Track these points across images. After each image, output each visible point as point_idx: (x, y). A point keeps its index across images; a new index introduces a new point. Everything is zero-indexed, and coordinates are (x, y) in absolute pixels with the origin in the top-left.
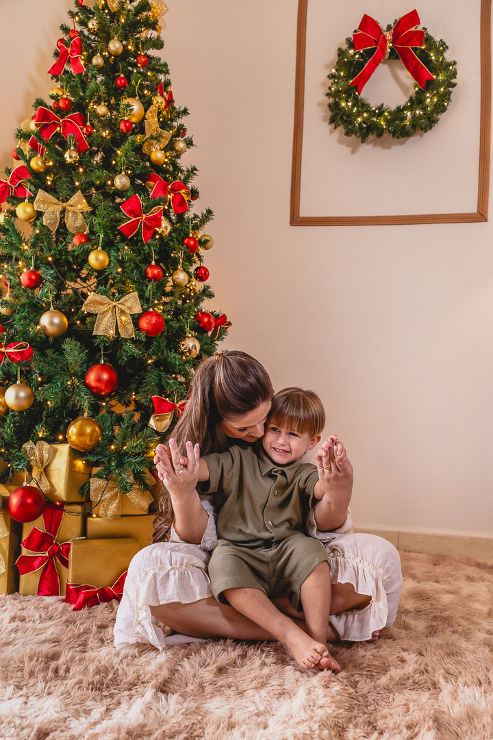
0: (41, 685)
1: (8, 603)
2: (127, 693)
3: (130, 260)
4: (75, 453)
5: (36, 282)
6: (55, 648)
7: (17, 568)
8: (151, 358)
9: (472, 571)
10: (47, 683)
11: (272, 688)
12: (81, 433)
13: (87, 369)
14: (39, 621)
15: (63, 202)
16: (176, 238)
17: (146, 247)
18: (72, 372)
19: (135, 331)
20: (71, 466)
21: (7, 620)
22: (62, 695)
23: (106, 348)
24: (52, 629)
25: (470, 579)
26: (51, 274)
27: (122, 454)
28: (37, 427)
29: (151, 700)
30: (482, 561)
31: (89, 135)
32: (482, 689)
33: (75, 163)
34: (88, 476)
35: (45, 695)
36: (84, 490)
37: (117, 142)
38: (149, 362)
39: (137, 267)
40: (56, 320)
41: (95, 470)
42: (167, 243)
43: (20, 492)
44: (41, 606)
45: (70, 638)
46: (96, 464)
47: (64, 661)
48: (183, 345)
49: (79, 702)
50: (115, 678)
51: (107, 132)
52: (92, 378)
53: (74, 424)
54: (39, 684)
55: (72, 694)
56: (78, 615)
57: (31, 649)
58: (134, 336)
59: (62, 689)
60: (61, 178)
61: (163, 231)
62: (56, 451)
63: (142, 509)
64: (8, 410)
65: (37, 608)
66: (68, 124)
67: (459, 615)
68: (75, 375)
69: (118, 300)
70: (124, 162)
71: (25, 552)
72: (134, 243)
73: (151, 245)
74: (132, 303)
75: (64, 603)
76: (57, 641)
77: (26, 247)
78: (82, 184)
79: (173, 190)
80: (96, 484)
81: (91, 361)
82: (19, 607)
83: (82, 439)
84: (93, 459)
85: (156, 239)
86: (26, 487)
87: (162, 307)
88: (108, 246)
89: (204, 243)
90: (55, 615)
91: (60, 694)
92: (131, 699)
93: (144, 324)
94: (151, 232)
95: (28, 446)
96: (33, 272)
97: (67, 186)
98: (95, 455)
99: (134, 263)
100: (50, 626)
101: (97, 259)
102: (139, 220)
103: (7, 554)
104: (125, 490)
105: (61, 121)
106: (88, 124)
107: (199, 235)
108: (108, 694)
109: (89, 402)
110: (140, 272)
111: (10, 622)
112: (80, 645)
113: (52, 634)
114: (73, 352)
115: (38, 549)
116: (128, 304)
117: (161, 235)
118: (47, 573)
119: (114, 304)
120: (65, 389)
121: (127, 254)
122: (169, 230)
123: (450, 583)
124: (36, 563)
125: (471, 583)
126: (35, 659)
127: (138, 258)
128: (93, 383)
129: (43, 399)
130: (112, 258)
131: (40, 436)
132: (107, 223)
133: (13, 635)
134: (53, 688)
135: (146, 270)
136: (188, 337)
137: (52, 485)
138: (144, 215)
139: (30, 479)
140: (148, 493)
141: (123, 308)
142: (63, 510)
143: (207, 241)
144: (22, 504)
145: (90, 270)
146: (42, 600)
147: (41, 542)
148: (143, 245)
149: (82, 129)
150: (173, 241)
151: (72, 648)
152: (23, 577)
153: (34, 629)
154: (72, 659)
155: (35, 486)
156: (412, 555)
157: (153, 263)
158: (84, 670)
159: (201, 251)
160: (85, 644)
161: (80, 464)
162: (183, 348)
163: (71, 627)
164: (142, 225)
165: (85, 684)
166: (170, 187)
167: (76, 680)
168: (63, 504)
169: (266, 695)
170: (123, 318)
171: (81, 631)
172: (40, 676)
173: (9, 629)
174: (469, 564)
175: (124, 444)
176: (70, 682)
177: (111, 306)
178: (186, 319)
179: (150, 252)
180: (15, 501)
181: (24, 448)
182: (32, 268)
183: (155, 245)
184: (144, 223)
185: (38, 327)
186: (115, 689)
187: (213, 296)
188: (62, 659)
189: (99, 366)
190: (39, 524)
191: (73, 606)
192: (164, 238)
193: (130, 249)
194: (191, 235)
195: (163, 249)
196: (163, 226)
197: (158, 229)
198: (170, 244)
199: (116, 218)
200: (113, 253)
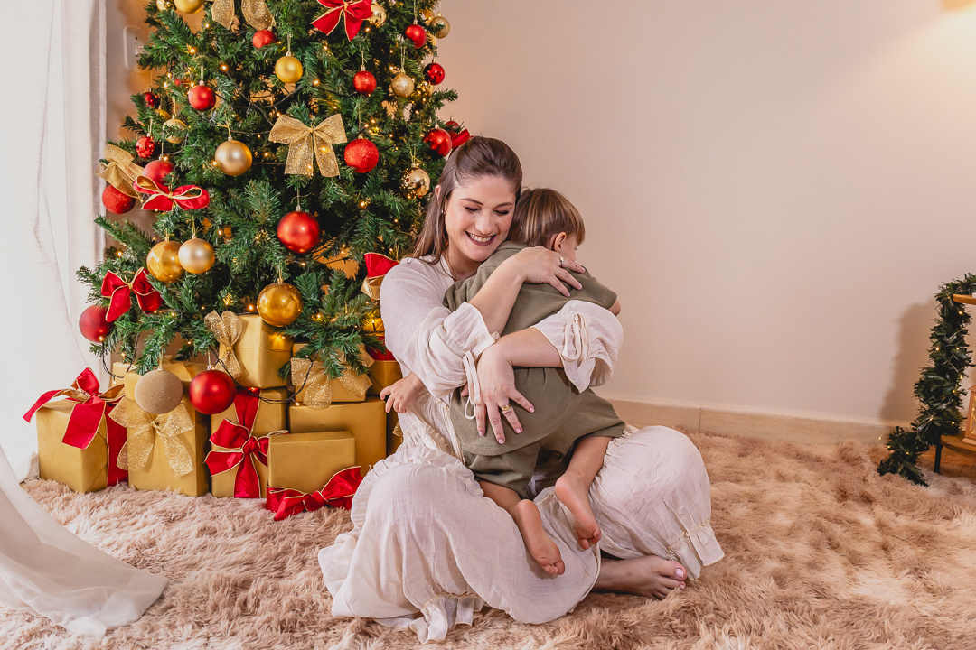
0: (224, 624)
1: (197, 508)
2: (322, 634)
3: (331, 66)
4: (270, 328)
5: (208, 104)
6: (248, 572)
7: (208, 468)
8: (365, 200)
9: (788, 466)
10: (231, 620)
11: (495, 631)
12: (275, 305)
13: (282, 216)
14: (231, 535)
16: (397, 26)
17: (353, 46)
18: (262, 222)
19: (340, 166)
20: (267, 345)
21: (194, 534)
22: (248, 635)
23: (303, 191)
24: (246, 546)
25: (781, 478)
27: (330, 329)
28: (221, 292)
29: (348, 647)
30: (805, 449)
32: (749, 640)
34: (288, 354)
35: (228, 635)
36: (284, 371)
38: (363, 204)
39: (341, 74)
40: (236, 155)
41: (298, 347)
42: (385, 34)
43: (204, 379)
44: (235, 513)
45: (265, 560)
46: (300, 339)
47: (254, 592)
48: (408, 180)
49: (266, 645)
50: (312, 615)
52: (286, 230)
53: (266, 291)
54: (222, 622)
55: (259, 635)
56: (279, 528)
57: (218, 575)
58: (338, 173)
59: (248, 629)
61: (377, 21)
62: (245, 325)
63: (357, 395)
64: (183, 273)
65: (231, 517)
67: (751, 533)
68: (266, 226)
69: (316, 125)
71: (216, 448)
72: (336, 39)
73: (359, 44)
74: (334, 130)
75: (264, 510)
76: (250, 563)
77: (193, 51)
80: (298, 365)
81: (285, 207)
82: (211, 514)
83: (276, 312)
84: (295, 334)
85: (365, 34)
86: (211, 371)
87: (377, 129)
88: (301, 45)
89: (437, 30)
90: (252, 526)
91: (245, 635)
92: (326, 642)
93: (351, 156)
94: (358, 25)
95: (212, 317)
96: (203, 88)
98: (296, 328)
99: (336, 69)
100: (245, 541)
101: (286, 70)
102: (340, 10)
103: (194, 450)
104: (335, 373)
107: (427, 18)
108: (300, 635)
109: (283, 264)
110: (346, 81)
111: (198, 536)
112: (276, 569)
113: (245, 553)
114: (259, 197)
115: (230, 445)
116: (329, 131)
117: (373, 27)
118: (243, 471)
119: (311, 130)
120: (254, 246)
121: (327, 58)
122: (384, 17)
123: (754, 484)
124: (230, 460)
125: (782, 484)
126: (221, 588)
127: (342, 62)
128: (288, 238)
129: (226, 260)
130: (307, 64)
131: (227, 304)
132: (299, 14)
133: (199, 555)
134: (237, 628)
135: (353, 78)
136: (415, 169)
137: (243, 367)
138: (346, 3)
139: (216, 360)
140: (364, 376)
141: (322, 136)
142: (259, 397)
143: (439, 28)
144: (207, 393)
145: (277, 84)
146: (239, 505)
147: (233, 436)
148: (347, 43)
150: (392, 30)
151: (267, 572)
152: (216, 477)
153: (225, 545)
154: (264, 589)
155: (222, 370)
156: (716, 439)
157: (363, 68)
158: (276, 604)
159: (435, 40)
160: (282, 568)
161: (278, 340)
162: (407, 184)
163: (269, 544)
164: (344, 16)
165: (274, 624)
167: (265, 617)
168: (259, 390)
169: (484, 640)
170: (324, 149)
171: (280, 550)
172: (224, 613)
173: (195, 546)
174: (787, 455)
175: (333, 316)
176: (259, 620)
177: (307, 134)
178: (411, 143)
179: (358, 53)
180: (197, 388)
181: (208, 321)
182: (201, 83)
183: (365, 44)
184: (347, 14)
185: (215, 163)
186: (310, 629)
187: (456, 97)
188: (252, 590)
189: (294, 215)
190: (231, 415)
191: (274, 515)
192: (378, 29)
193: (330, 48)
194: (416, 22)
195: (379, 42)
196: (376, 13)
197: (368, 19)
198: (388, 35)
199: (309, 6)
200: (308, 56)
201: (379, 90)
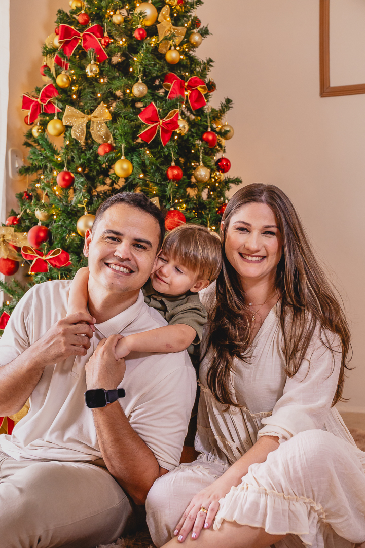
3: (151, 164)
15: (88, 114)
16: (196, 133)
17: (166, 149)
26: (82, 182)
31: (107, 45)
33: (96, 76)
37: (133, 48)
42: (188, 140)
51: (124, 40)
60: (85, 89)
61: (182, 131)
66: (88, 37)
70: (140, 70)
72: (154, 146)
73: (170, 148)
77: (59, 159)
78: (103, 95)
79: (189, 87)
85: (174, 141)
87: (184, 206)
88: (131, 151)
89: (225, 134)
94: (170, 134)
96: (66, 173)
97: (91, 97)
99: (155, 166)
101: (122, 168)
102: (157, 125)
105: (81, 35)
106: (106, 34)
107: (218, 127)
110: (162, 174)
117: (179, 135)
121: (149, 159)
122: (187, 127)
127: (159, 161)
130: (135, 164)
132: (129, 131)
135: (167, 171)
138: (161, 121)
143: (227, 132)
145: (116, 178)
148: (162, 148)
149: (100, 41)
150: (193, 137)
157: (173, 164)
159: (223, 142)
164: (160, 129)
166: (186, 84)
179: (170, 154)
183: (175, 146)
184: (162, 128)
185: (74, 235)
192: (183, 136)
193: (151, 153)
194: (209, 130)
195: (184, 146)
196: (181, 126)
197: (176, 130)
198: (190, 140)
199: (136, 125)
200: (135, 159)
201: (184, 179)
